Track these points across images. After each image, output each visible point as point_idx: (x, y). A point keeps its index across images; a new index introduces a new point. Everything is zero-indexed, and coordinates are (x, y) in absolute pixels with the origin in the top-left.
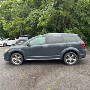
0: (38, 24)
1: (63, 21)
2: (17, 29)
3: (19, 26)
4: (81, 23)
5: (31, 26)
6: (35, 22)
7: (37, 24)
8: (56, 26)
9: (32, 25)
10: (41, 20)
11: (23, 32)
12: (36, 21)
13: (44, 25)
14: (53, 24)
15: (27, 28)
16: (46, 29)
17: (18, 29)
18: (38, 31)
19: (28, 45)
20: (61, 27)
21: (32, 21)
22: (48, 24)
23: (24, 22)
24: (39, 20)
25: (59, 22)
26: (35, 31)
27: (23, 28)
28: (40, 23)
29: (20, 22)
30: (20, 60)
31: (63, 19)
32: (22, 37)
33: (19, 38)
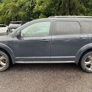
0: (35, 8)
1: (67, 6)
2: (7, 14)
3: (10, 10)
4: (88, 9)
5: (25, 11)
6: (30, 6)
7: (33, 7)
8: (57, 11)
9: (27, 9)
10: (39, 2)
11: (16, 17)
12: (31, 4)
13: (42, 10)
14: (54, 9)
15: (21, 13)
16: (44, 15)
17: (10, 13)
18: (35, 17)
19: (19, 36)
20: (63, 13)
21: (27, 4)
22: (47, 8)
23: (17, 5)
24: (36, 3)
25: (61, 6)
26: (31, 17)
27: (15, 13)
28: (37, 7)
29: (11, 4)
30: (5, 63)
31: (66, 2)
32: (14, 23)
33: (9, 24)
